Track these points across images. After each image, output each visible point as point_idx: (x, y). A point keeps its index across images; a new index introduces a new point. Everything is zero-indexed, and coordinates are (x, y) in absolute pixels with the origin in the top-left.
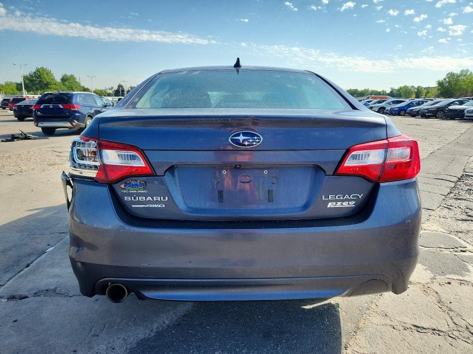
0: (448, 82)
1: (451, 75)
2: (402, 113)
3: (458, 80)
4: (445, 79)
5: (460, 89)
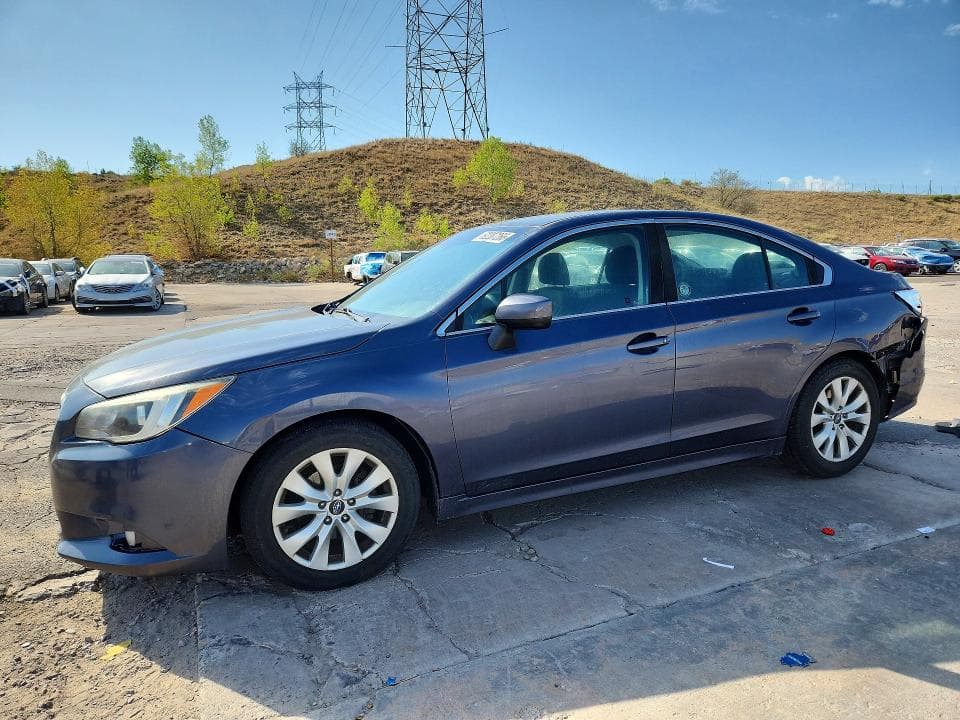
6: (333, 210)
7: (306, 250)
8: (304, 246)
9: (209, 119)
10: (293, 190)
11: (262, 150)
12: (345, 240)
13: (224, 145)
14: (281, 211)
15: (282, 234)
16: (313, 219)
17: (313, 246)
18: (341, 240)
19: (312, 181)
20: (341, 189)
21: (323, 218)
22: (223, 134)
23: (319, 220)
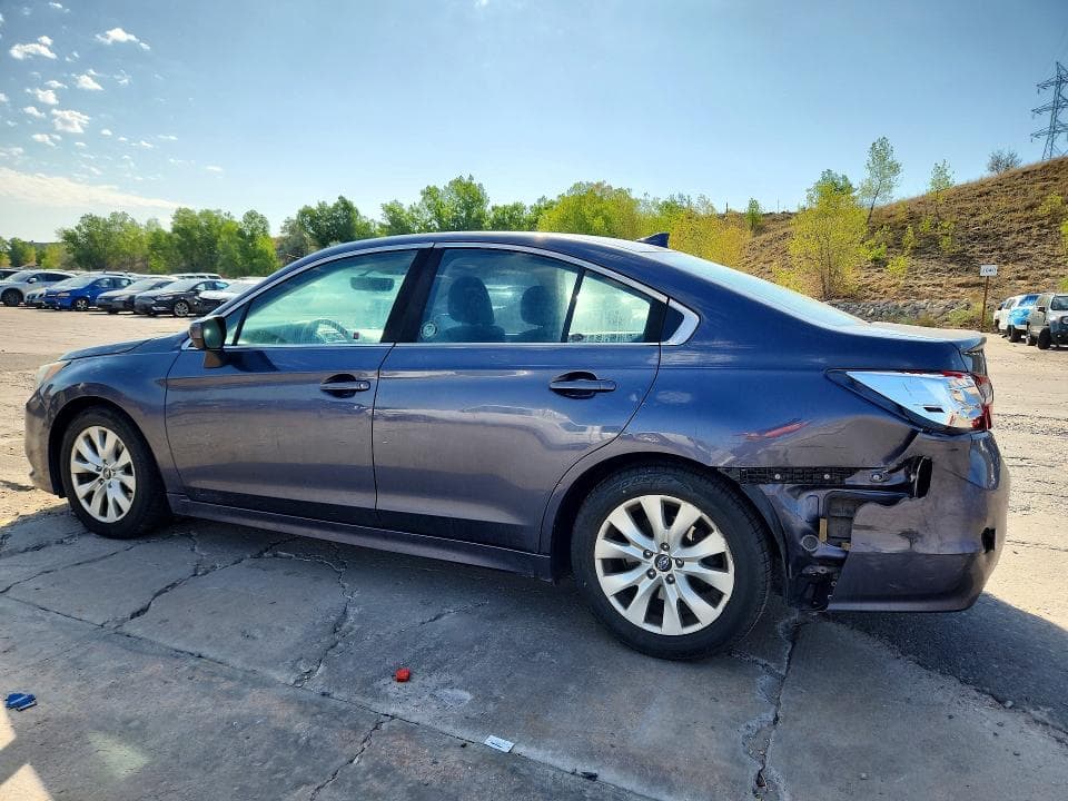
0: (87, 235)
1: (91, 221)
2: (81, 304)
3: (110, 234)
4: (78, 228)
5: (117, 252)
6: (1021, 238)
7: (962, 290)
8: (959, 286)
9: (883, 141)
10: (973, 215)
11: (940, 171)
12: (1023, 278)
13: (895, 168)
14: (945, 243)
15: (937, 270)
16: (987, 252)
17: (974, 285)
18: (1019, 278)
19: (1003, 203)
20: (1043, 210)
21: (1001, 249)
22: (896, 156)
23: (996, 253)
